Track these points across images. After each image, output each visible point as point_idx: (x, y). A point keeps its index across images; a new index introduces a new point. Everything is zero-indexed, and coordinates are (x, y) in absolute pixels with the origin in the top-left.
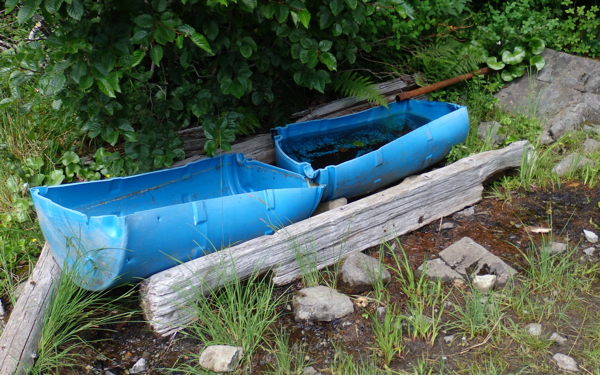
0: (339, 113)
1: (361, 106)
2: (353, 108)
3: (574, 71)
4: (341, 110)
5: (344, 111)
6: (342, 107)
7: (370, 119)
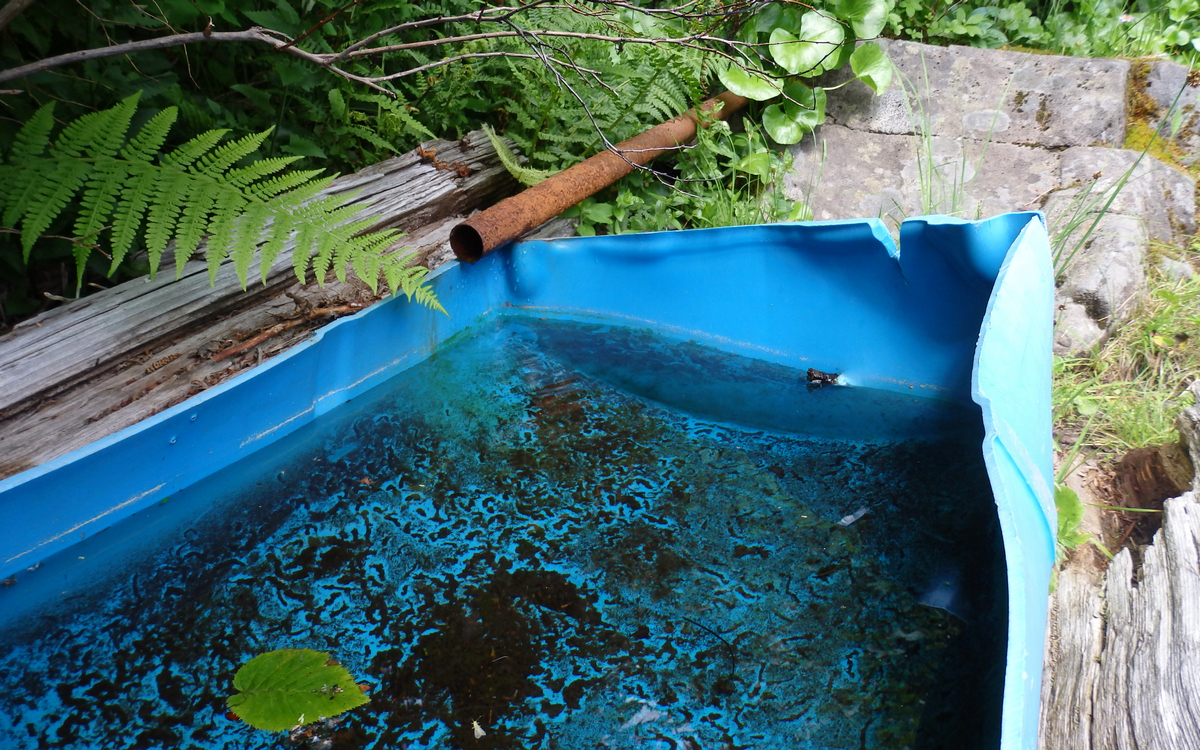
0: (90, 391)
1: (246, 320)
2: (193, 342)
3: (977, 89)
4: (101, 370)
5: (124, 377)
6: (112, 348)
7: (329, 401)
